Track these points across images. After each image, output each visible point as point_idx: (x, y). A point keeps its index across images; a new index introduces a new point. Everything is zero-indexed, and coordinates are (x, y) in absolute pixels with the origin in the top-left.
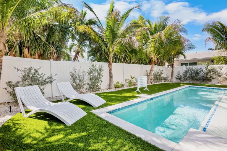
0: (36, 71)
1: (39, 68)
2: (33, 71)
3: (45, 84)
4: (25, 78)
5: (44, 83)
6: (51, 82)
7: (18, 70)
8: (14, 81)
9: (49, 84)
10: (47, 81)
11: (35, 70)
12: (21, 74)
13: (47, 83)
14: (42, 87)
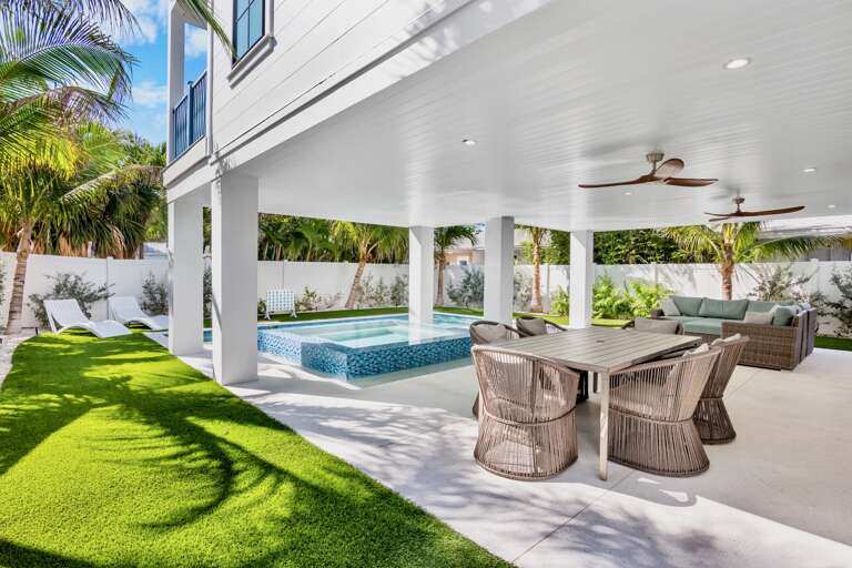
0: (78, 278)
1: (84, 274)
2: (72, 279)
3: (95, 300)
4: (58, 290)
5: (92, 298)
6: (106, 297)
7: (49, 277)
8: (41, 294)
9: (102, 301)
10: (99, 294)
11: (76, 277)
12: (52, 284)
13: (99, 298)
14: (87, 305)
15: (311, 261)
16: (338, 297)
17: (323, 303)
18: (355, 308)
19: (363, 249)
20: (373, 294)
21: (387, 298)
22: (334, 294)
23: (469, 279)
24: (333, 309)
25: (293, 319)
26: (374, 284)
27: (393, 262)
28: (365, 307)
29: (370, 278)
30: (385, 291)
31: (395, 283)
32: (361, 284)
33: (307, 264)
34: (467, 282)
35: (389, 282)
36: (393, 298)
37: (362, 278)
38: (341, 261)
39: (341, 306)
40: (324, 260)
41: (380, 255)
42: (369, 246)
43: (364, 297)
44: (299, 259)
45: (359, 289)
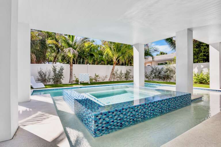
15: (97, 64)
16: (106, 77)
17: (101, 79)
18: (112, 81)
19: (114, 60)
20: (118, 76)
21: (123, 77)
22: (105, 76)
23: (153, 70)
24: (105, 81)
25: (89, 84)
26: (119, 72)
27: (125, 65)
28: (116, 80)
29: (117, 70)
30: (123, 75)
31: (126, 72)
32: (114, 72)
33: (95, 65)
34: (152, 71)
35: (124, 72)
36: (125, 77)
37: (114, 70)
38: (107, 65)
39: (107, 80)
40: (102, 64)
41: (121, 63)
42: (117, 59)
43: (115, 77)
44: (93, 64)
45: (114, 74)
